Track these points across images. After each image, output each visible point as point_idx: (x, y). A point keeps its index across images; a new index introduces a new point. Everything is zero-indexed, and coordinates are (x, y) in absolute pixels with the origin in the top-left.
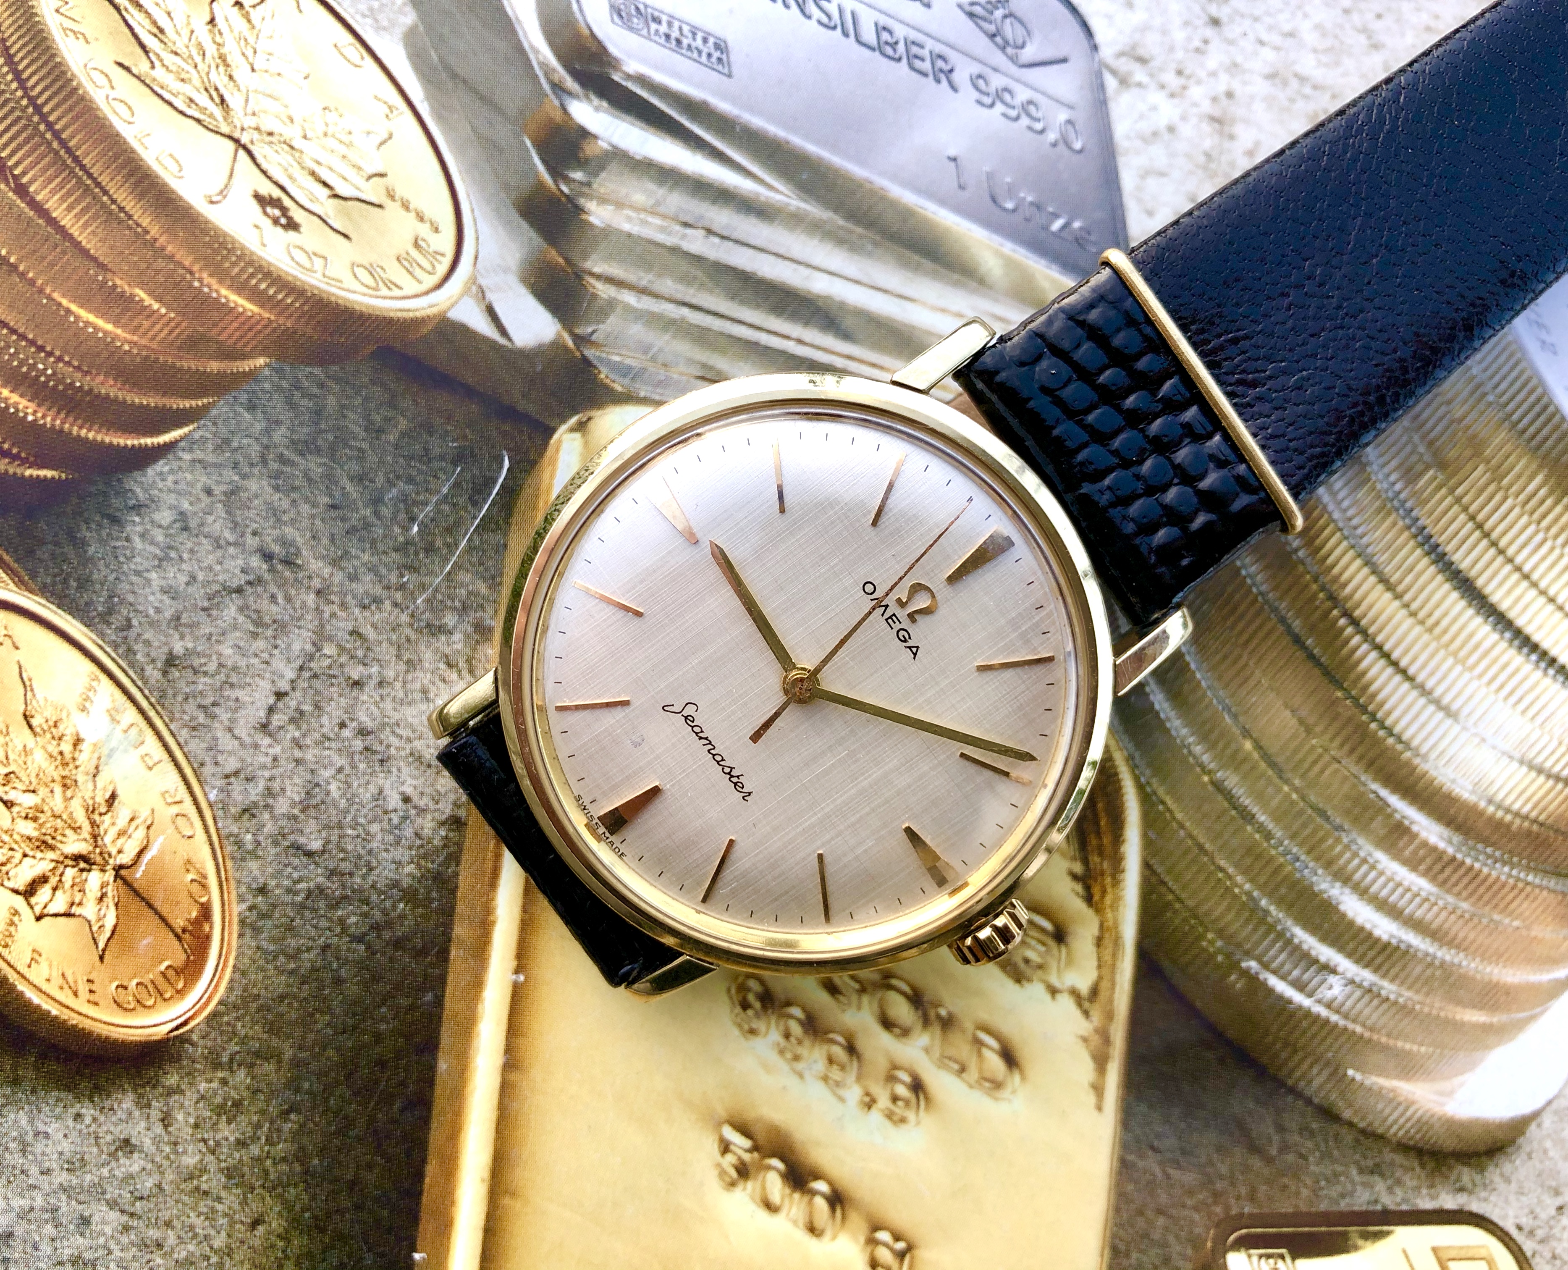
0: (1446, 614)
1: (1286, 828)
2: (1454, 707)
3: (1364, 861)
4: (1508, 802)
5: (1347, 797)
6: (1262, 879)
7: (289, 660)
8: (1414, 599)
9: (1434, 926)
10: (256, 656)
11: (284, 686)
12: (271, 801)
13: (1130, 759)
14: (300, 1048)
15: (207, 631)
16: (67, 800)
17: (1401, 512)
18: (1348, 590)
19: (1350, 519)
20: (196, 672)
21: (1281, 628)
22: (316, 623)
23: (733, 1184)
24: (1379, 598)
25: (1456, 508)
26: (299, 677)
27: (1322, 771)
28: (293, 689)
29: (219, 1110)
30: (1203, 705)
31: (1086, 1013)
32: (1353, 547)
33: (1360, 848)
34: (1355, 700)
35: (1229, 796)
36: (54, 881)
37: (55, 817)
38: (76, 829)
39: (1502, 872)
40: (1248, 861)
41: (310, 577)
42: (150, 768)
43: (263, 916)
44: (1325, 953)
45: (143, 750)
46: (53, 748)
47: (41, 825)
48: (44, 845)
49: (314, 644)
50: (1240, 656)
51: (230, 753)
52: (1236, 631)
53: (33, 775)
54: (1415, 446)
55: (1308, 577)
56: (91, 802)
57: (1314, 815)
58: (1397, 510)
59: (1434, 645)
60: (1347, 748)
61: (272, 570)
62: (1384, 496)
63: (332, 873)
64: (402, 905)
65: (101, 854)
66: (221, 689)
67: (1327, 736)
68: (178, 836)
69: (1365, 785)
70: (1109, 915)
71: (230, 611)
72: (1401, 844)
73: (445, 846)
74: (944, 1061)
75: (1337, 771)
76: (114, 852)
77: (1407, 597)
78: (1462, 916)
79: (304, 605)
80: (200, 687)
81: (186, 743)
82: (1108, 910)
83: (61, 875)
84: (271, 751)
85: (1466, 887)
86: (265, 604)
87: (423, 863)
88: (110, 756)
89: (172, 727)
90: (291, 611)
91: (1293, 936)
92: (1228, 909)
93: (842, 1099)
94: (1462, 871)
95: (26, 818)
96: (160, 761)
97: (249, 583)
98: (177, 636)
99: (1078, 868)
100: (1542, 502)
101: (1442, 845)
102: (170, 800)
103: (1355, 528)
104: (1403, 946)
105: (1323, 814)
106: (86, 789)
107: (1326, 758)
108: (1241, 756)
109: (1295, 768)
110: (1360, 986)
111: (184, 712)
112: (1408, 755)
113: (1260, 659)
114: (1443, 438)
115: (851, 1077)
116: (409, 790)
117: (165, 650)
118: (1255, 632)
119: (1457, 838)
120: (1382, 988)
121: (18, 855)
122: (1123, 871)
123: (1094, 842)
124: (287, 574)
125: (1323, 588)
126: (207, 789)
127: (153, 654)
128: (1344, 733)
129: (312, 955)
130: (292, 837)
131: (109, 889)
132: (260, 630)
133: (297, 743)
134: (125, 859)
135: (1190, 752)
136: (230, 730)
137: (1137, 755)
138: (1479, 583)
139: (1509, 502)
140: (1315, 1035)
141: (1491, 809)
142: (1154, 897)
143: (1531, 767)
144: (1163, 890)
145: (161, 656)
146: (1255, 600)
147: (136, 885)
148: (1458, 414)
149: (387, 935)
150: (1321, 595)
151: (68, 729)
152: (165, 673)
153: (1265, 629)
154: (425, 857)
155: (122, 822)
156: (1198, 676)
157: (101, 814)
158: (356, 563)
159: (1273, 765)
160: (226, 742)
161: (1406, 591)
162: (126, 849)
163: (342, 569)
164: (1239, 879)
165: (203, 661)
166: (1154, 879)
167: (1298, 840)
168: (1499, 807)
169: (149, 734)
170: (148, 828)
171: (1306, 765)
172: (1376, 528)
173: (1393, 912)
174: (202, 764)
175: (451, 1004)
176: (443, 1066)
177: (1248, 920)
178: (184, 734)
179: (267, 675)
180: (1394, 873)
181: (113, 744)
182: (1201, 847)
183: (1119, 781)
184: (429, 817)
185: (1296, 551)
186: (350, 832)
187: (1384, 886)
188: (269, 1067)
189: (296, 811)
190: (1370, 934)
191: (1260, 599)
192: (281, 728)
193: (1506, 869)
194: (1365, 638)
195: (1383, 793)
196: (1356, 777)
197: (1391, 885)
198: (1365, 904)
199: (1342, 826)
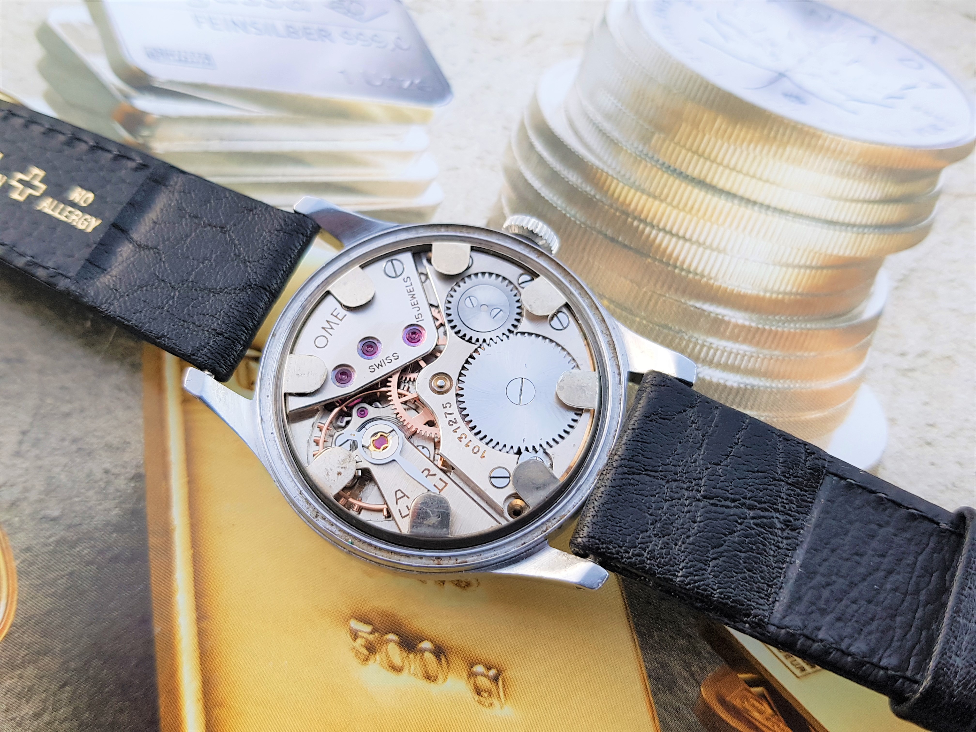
0: (695, 202)
2: (722, 247)
3: (703, 346)
4: (776, 288)
5: (677, 313)
7: (27, 413)
8: (673, 199)
9: (763, 370)
10: (8, 415)
11: (25, 427)
12: (27, 495)
14: (66, 642)
17: (647, 159)
18: (633, 206)
19: (619, 172)
21: (600, 236)
22: (40, 388)
23: (366, 660)
24: (652, 205)
25: (678, 148)
26: (34, 420)
27: (656, 303)
28: (32, 428)
29: (19, 696)
32: (626, 184)
33: (697, 339)
34: (661, 261)
39: (791, 328)
41: (33, 365)
43: (31, 564)
49: (41, 400)
50: (583, 258)
54: (642, 126)
55: (606, 207)
57: (661, 329)
58: (645, 159)
59: (695, 219)
60: (665, 288)
61: (11, 367)
62: (634, 154)
63: (69, 527)
64: (115, 535)
67: (651, 285)
69: (685, 304)
72: (722, 329)
73: (135, 492)
75: (665, 301)
77: (669, 200)
78: (777, 359)
84: (24, 465)
85: (772, 342)
86: (10, 387)
87: (124, 506)
90: (25, 386)
94: (766, 334)
100: (725, 131)
101: (747, 323)
103: (624, 175)
104: (749, 387)
105: (665, 326)
107: (656, 296)
109: (639, 308)
112: (705, 280)
113: (595, 256)
116: (107, 466)
118: (587, 243)
119: (755, 317)
124: (21, 366)
125: (617, 210)
128: (661, 280)
129: (64, 580)
130: (43, 513)
132: (9, 401)
133: (38, 458)
138: (708, 180)
139: (707, 137)
141: (768, 295)
143: (782, 265)
146: (580, 227)
149: (108, 555)
150: (618, 214)
153: (592, 240)
154: (124, 502)
159: (625, 309)
161: (667, 197)
168: (772, 292)
171: (645, 303)
172: (636, 171)
173: (734, 369)
175: (156, 589)
176: (157, 629)
179: (16, 424)
180: (724, 347)
184: (123, 477)
185: (595, 196)
186: (76, 499)
188: (47, 659)
189: (43, 496)
190: (725, 386)
191: (583, 226)
192: (28, 451)
193: (792, 325)
194: (653, 227)
195: (699, 305)
196: (678, 301)
197: (725, 354)
198: (714, 369)
199: (681, 330)
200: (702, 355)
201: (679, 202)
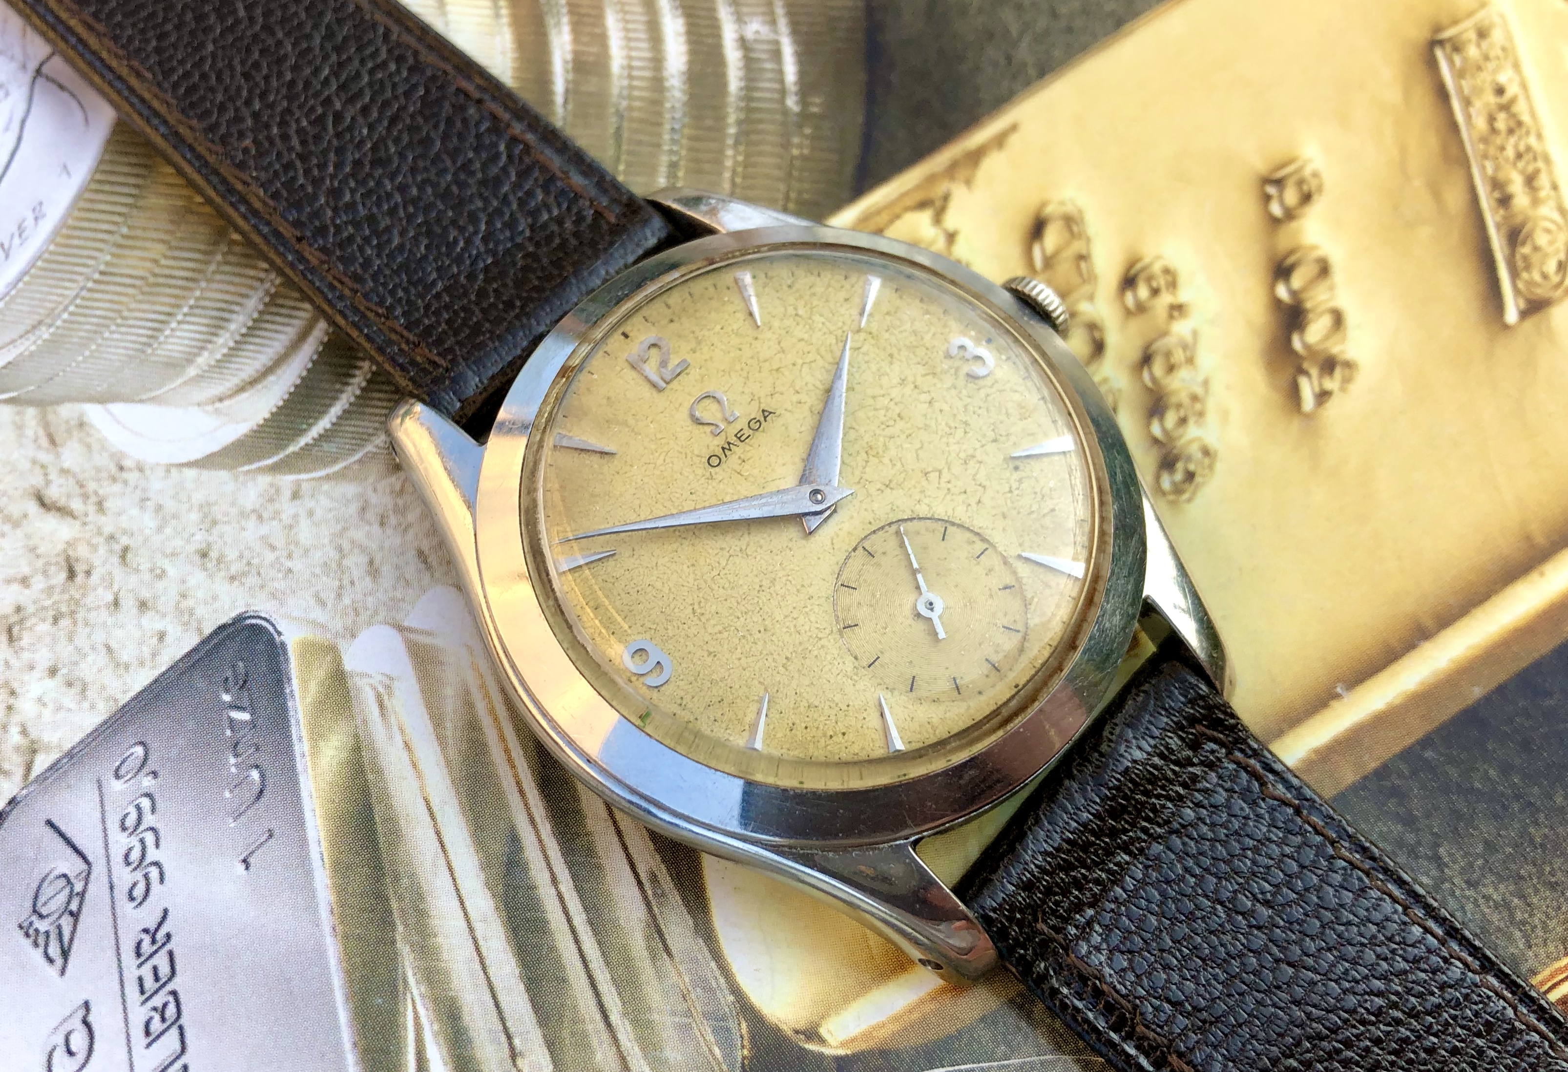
6: (713, 145)
23: (1349, 365)
31: (947, 198)
74: (1090, 278)
91: (739, 89)
92: (762, 153)
93: (1195, 334)
105: (617, 136)
115: (1170, 341)
140: (809, 14)
164: (730, 162)
167: (656, 140)
173: (654, 29)
177: (758, 132)
187: (638, 49)
190: (688, 33)
198: (665, 54)
199: (615, 113)
200: (648, 74)
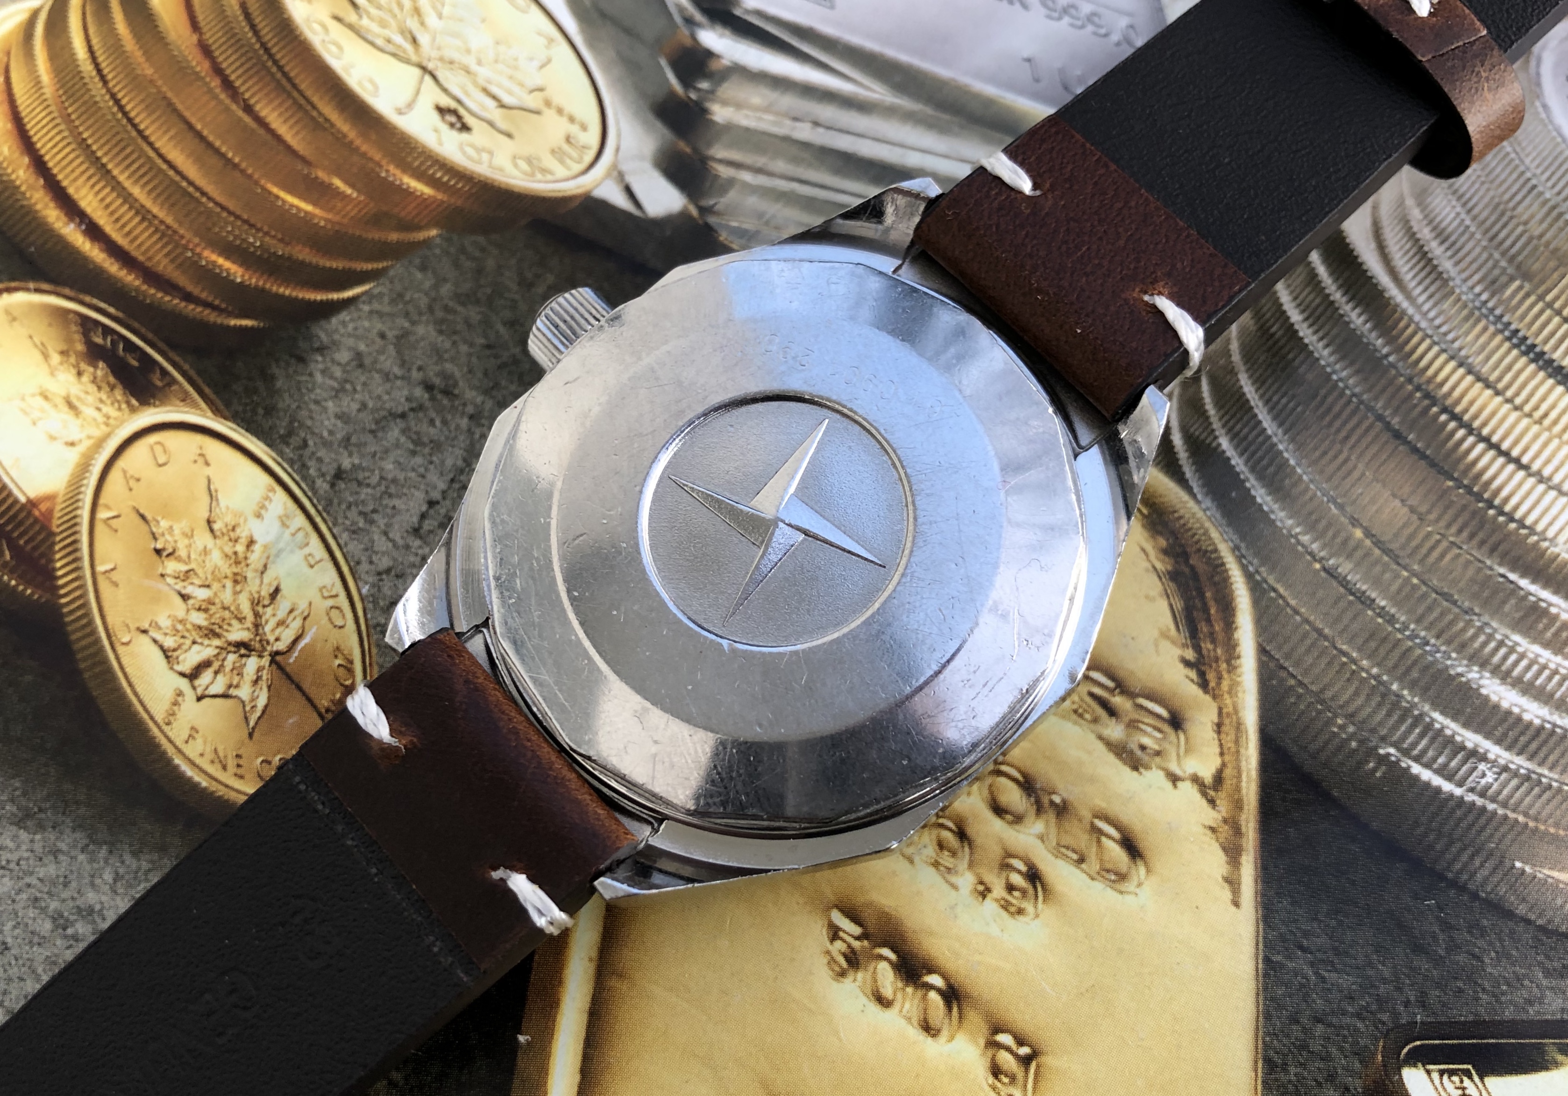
0: (1553, 407)
1: (1410, 612)
3: (1501, 644)
5: (1473, 580)
6: (1390, 663)
7: (442, 474)
8: (1517, 394)
10: (413, 470)
11: (436, 495)
13: (1235, 549)
15: (373, 450)
16: (236, 593)
17: (1491, 318)
18: (1446, 388)
19: (1439, 327)
20: (360, 484)
21: (1379, 425)
22: (468, 442)
23: (842, 974)
24: (1479, 395)
25: (1548, 312)
26: (449, 488)
27: (1442, 556)
28: (444, 498)
30: (1307, 497)
31: (1212, 802)
32: (1444, 351)
33: (1495, 631)
34: (1469, 490)
35: (1343, 582)
36: (216, 665)
37: (225, 608)
38: (241, 620)
40: (1373, 644)
41: (465, 405)
42: (312, 567)
44: (1471, 739)
45: (307, 551)
46: (228, 550)
47: (211, 616)
48: (211, 633)
49: (465, 460)
50: (1340, 452)
51: (384, 553)
52: (1333, 430)
53: (210, 571)
54: (1497, 262)
55: (1402, 379)
56: (256, 596)
57: (1439, 599)
58: (1486, 317)
59: (1545, 435)
60: (1465, 534)
61: (432, 399)
62: (1470, 305)
65: (261, 641)
66: (381, 498)
67: (1442, 523)
68: (331, 626)
69: (1491, 569)
70: (1228, 701)
71: (394, 433)
72: (1540, 626)
74: (1060, 850)
75: (1458, 556)
76: (271, 638)
77: (1509, 394)
79: (458, 427)
80: (363, 497)
81: (346, 544)
82: (1226, 696)
83: (224, 660)
84: (420, 552)
86: (424, 427)
88: (277, 555)
89: (335, 531)
90: (447, 433)
91: (1433, 720)
92: (1356, 693)
93: (955, 887)
95: (199, 609)
96: (320, 561)
97: (412, 410)
98: (346, 454)
99: (1190, 655)
102: (326, 594)
103: (1445, 334)
104: (1558, 730)
105: (1447, 597)
106: (253, 585)
107: (1444, 544)
108: (1352, 544)
109: (1410, 556)
110: (1516, 774)
111: (346, 518)
112: (1534, 538)
113: (1361, 455)
114: (1525, 253)
115: (963, 864)
117: (335, 465)
118: (1353, 430)
120: (1541, 775)
121: (188, 642)
122: (1239, 657)
123: (1203, 628)
124: (445, 402)
125: (1418, 388)
126: (360, 584)
127: (324, 469)
128: (1460, 521)
131: (265, 674)
132: (418, 448)
134: (281, 646)
135: (1299, 542)
136: (386, 533)
137: (1243, 545)
140: (1471, 826)
142: (1274, 682)
144: (1283, 674)
145: (331, 470)
146: (1349, 402)
147: (288, 669)
148: (1537, 233)
150: (1418, 395)
151: (243, 533)
152: (333, 485)
153: (1364, 426)
155: (281, 614)
156: (1299, 470)
157: (264, 606)
158: (504, 392)
159: (1386, 551)
160: (381, 544)
161: (1507, 387)
162: (283, 637)
163: (492, 397)
164: (1365, 663)
165: (367, 474)
166: (1272, 665)
167: (1426, 623)
169: (314, 539)
170: (305, 619)
171: (1424, 551)
172: (1467, 333)
173: (1542, 696)
174: (358, 563)
177: (1380, 705)
178: (345, 536)
179: (422, 487)
180: (1536, 657)
181: (281, 545)
182: (1319, 632)
183: (1226, 571)
185: (1387, 356)
187: (1528, 668)
190: (1519, 719)
191: (1354, 400)
192: (431, 532)
194: (1471, 431)
195: (1512, 576)
196: (1480, 561)
197: (1535, 668)
198: (1509, 687)
199: (1472, 610)
200: (1496, 659)
201: (1527, 401)
